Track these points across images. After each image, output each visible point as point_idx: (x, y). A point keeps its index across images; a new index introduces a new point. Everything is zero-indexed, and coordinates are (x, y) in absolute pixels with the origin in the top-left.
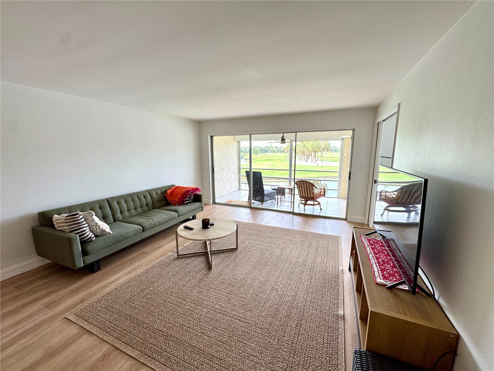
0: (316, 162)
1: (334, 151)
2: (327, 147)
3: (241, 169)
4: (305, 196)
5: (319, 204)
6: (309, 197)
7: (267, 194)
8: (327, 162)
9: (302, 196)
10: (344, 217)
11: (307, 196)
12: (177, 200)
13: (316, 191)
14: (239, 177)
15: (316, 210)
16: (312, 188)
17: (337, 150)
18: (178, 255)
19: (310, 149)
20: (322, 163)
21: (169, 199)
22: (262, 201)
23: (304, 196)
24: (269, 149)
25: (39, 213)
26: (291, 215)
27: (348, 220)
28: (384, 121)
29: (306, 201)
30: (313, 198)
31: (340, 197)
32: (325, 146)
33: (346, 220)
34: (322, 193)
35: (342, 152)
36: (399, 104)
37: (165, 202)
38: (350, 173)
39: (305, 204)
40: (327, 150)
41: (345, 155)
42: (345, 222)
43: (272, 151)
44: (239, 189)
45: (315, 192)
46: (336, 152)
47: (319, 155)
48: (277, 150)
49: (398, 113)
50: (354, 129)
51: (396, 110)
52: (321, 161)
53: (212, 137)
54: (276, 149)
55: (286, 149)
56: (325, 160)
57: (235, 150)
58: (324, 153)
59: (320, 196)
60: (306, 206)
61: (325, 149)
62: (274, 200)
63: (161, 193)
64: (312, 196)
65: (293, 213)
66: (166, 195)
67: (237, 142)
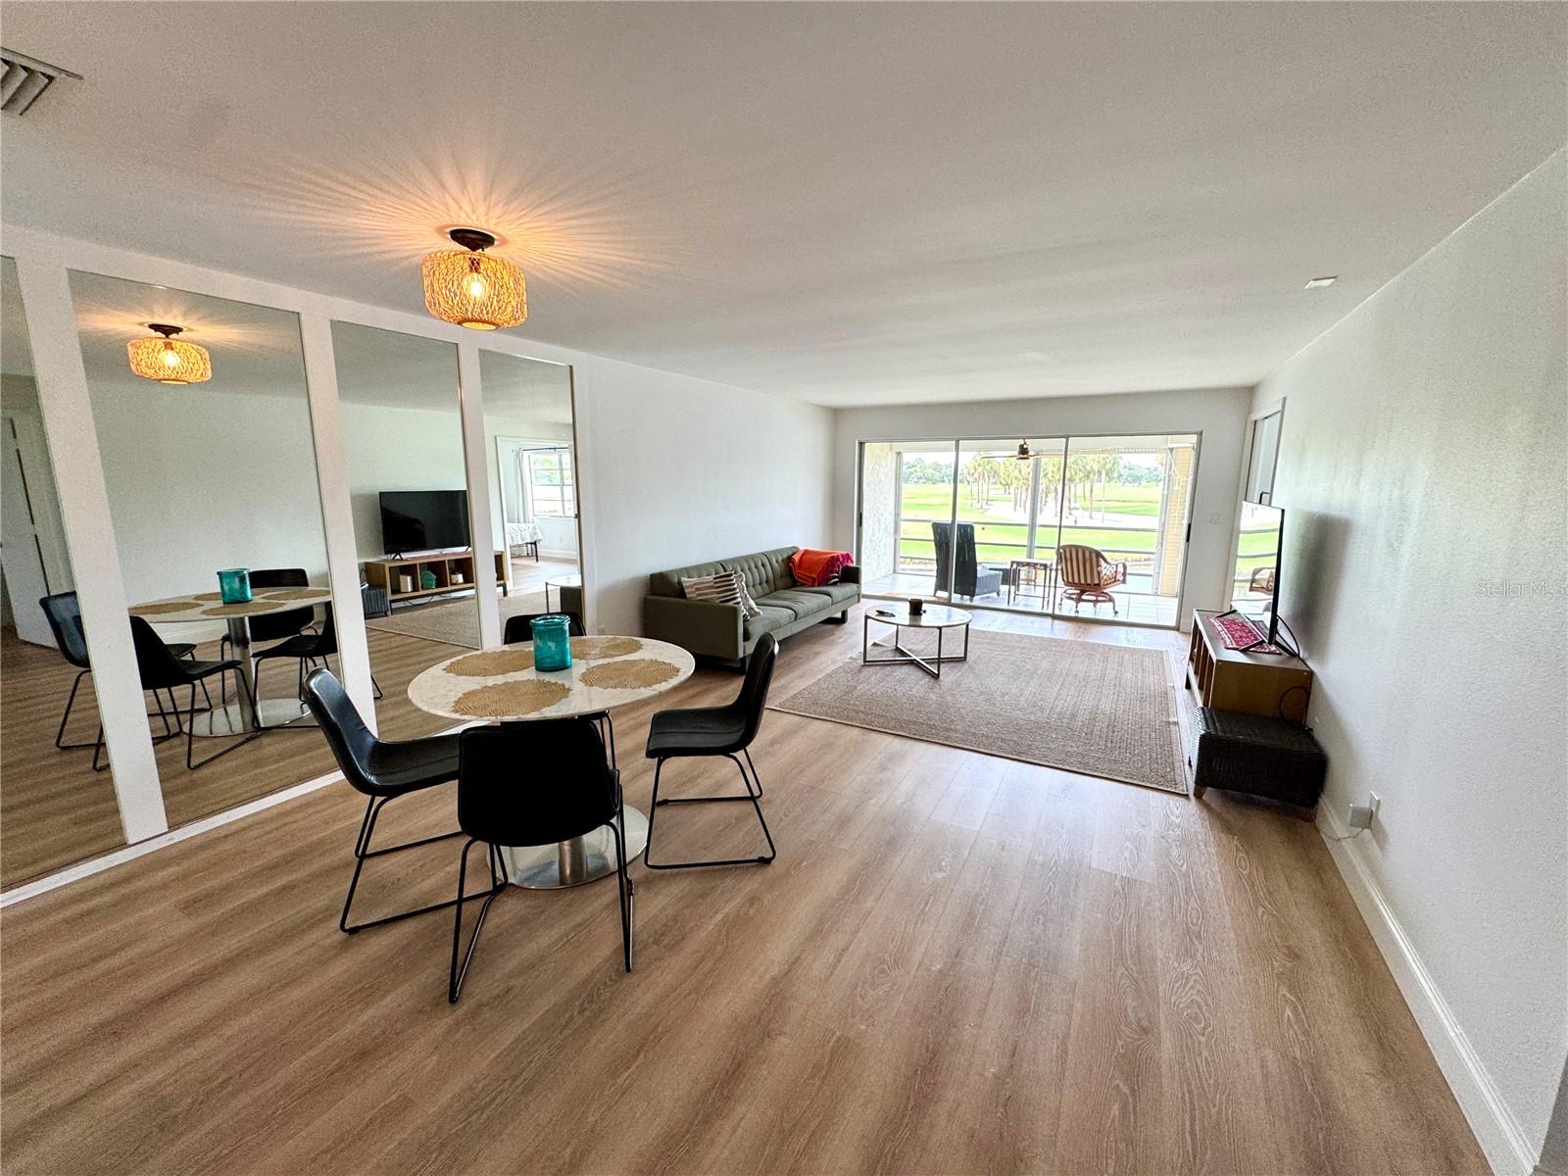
0: (1070, 514)
1: (1129, 479)
2: (1107, 467)
3: (902, 523)
4: (1080, 581)
5: (1111, 600)
6: (1089, 582)
7: (983, 578)
8: (1105, 514)
9: (1070, 580)
10: (1173, 624)
11: (1083, 582)
12: (814, 576)
13: (1106, 570)
14: (895, 540)
15: (1104, 611)
16: (1098, 562)
17: (1138, 477)
18: (865, 661)
19: (1053, 472)
20: (1091, 518)
21: (797, 573)
22: (972, 595)
23: (1076, 581)
24: (912, 470)
25: (651, 575)
26: (1049, 620)
27: (1181, 629)
28: (1266, 418)
29: (1083, 592)
30: (1098, 585)
31: (1159, 593)
32: (1102, 462)
33: (1177, 629)
34: (1120, 577)
35: (1170, 481)
36: (1285, 399)
37: (788, 580)
38: (1189, 526)
39: (1079, 600)
40: (1107, 474)
41: (1176, 488)
42: (1175, 633)
43: (921, 478)
44: (894, 572)
45: (1104, 573)
46: (1137, 484)
47: (1080, 493)
48: (937, 476)
49: (1282, 412)
50: (1201, 433)
51: (1279, 408)
52: (1088, 513)
53: (861, 444)
54: (933, 472)
55: (973, 471)
56: (1099, 510)
57: (890, 474)
58: (1097, 487)
59: (1115, 581)
60: (1081, 604)
61: (1100, 472)
62: (995, 594)
63: (783, 560)
64: (1096, 582)
65: (1054, 617)
66: (791, 564)
67: (895, 455)
